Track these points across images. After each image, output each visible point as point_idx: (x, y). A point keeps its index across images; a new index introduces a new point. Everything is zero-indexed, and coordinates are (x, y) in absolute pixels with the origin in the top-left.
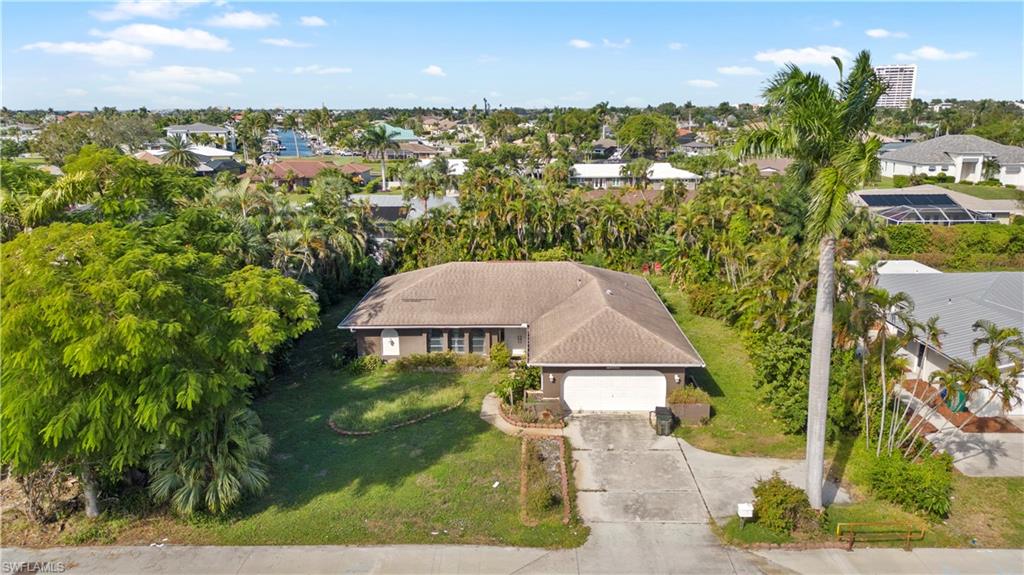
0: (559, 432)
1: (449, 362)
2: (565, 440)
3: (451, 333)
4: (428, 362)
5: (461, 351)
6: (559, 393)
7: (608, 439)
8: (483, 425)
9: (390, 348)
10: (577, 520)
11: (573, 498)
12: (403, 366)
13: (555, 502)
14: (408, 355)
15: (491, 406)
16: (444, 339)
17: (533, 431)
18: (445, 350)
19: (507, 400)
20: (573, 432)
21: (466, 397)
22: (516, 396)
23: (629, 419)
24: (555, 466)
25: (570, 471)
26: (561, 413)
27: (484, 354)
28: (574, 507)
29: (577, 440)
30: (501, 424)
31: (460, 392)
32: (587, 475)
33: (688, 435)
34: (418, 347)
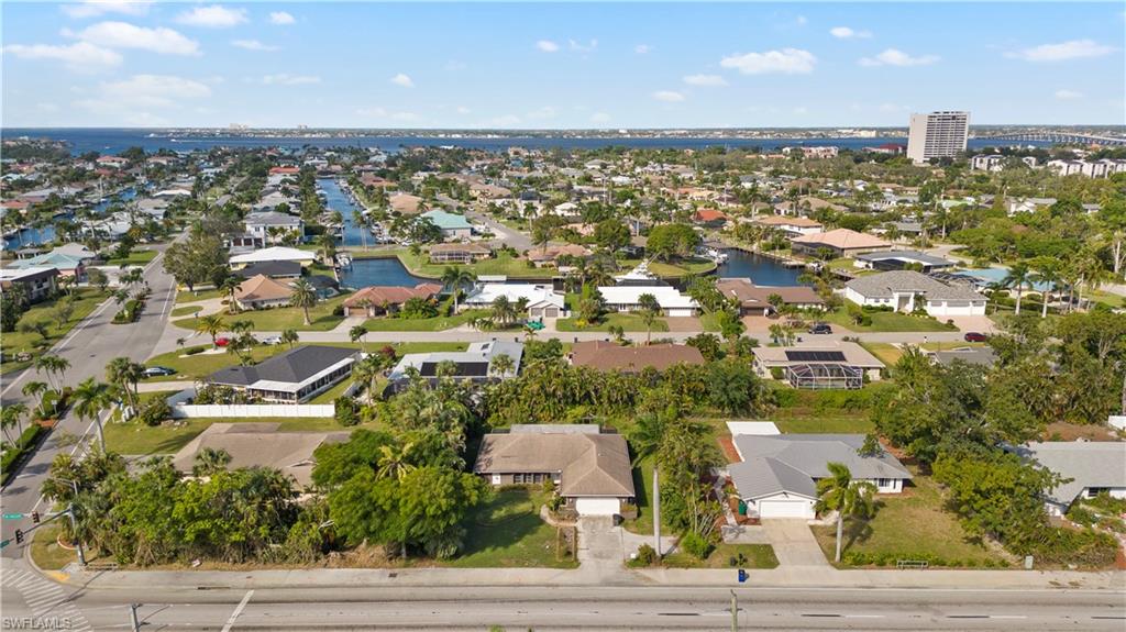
0: (573, 524)
1: (524, 488)
2: (575, 528)
3: (525, 474)
4: (515, 488)
5: (530, 482)
6: (574, 506)
7: (593, 527)
8: (541, 522)
9: (496, 481)
10: (576, 560)
11: (576, 552)
12: (503, 490)
13: (569, 553)
14: (505, 485)
15: (544, 512)
16: (522, 477)
17: (563, 524)
18: (522, 483)
19: (551, 509)
20: (579, 525)
21: (534, 507)
22: (556, 507)
23: (603, 518)
24: (570, 540)
25: (576, 541)
26: (575, 516)
27: (541, 484)
28: (576, 555)
29: (580, 528)
30: (549, 521)
31: (531, 505)
32: (582, 543)
33: (626, 527)
34: (509, 481)
